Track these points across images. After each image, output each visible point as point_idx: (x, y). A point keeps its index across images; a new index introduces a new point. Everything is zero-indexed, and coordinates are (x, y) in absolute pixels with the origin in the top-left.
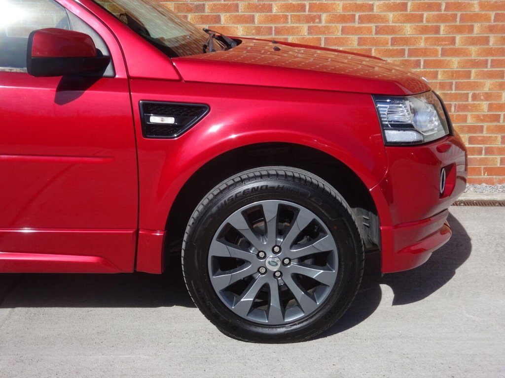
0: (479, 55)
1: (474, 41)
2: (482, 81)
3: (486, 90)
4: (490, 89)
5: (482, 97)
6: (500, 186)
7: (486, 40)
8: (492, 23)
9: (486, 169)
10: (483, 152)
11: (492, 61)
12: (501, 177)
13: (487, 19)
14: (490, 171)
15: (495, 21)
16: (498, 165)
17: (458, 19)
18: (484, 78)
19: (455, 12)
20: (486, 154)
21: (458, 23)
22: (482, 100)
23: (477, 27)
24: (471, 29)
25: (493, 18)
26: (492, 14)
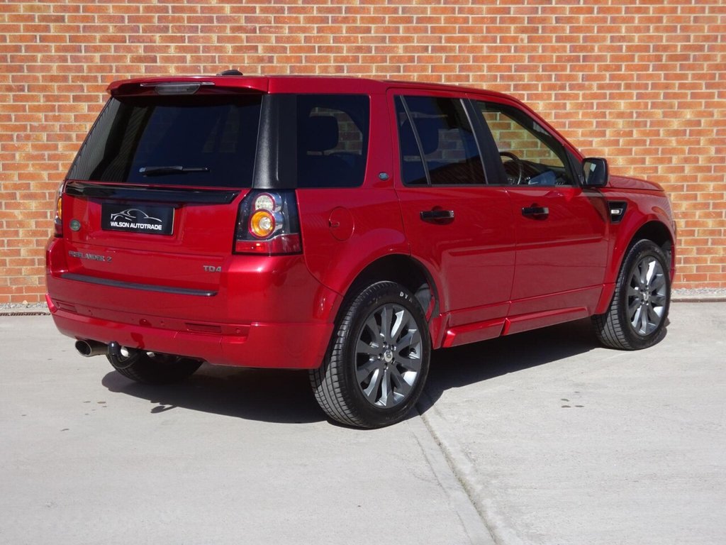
0: (677, 181)
1: (673, 170)
2: (679, 202)
3: (683, 209)
4: (686, 209)
5: (680, 216)
6: (697, 290)
7: (682, 169)
8: (687, 155)
9: (685, 276)
10: (682, 261)
11: (688, 186)
12: (697, 283)
13: (682, 151)
14: (688, 278)
15: (689, 153)
16: (695, 272)
17: (660, 152)
18: (681, 200)
19: (657, 147)
20: (684, 263)
21: (660, 156)
22: (680, 218)
23: (675, 159)
24: (670, 160)
25: (687, 151)
26: (686, 148)
